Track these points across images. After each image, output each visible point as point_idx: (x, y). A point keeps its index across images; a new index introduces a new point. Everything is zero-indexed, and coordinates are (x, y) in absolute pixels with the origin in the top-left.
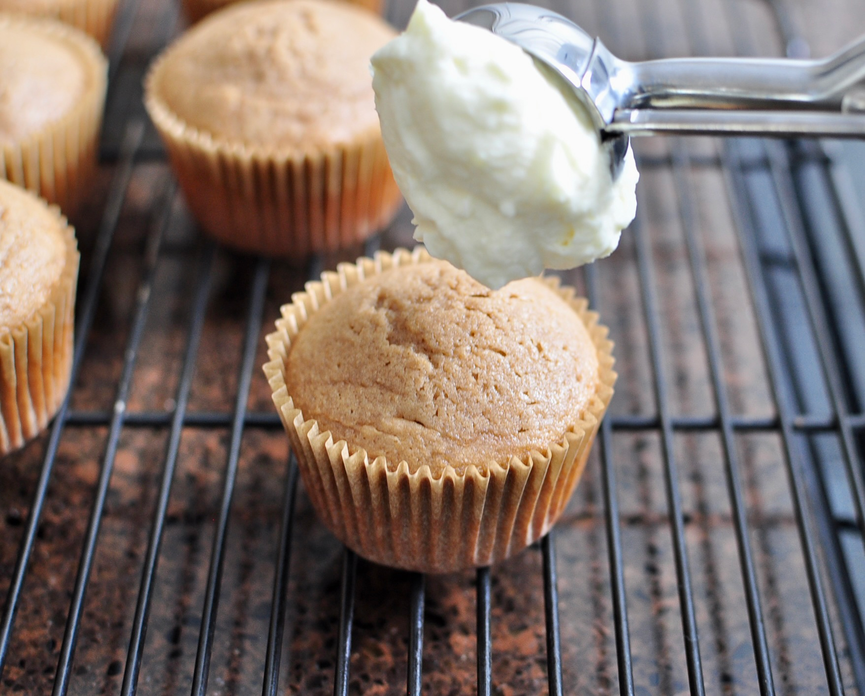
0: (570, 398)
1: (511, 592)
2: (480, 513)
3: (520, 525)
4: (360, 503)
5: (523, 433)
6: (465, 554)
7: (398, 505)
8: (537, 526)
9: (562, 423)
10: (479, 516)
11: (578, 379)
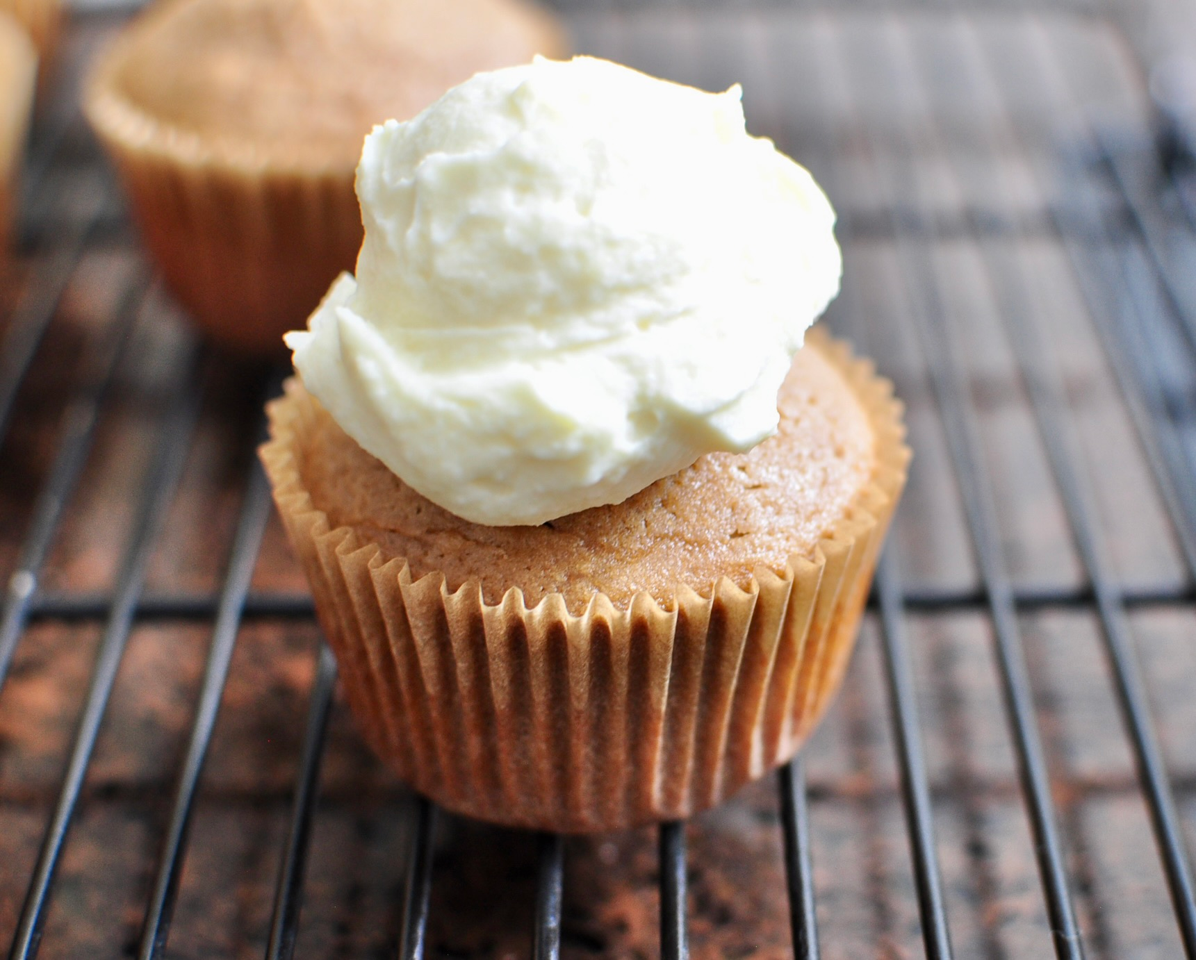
0: (824, 483)
1: (724, 891)
2: (661, 698)
3: (738, 733)
4: (438, 688)
5: (739, 540)
6: (637, 787)
7: (506, 683)
8: (771, 738)
9: (812, 526)
10: (659, 702)
11: (839, 453)
